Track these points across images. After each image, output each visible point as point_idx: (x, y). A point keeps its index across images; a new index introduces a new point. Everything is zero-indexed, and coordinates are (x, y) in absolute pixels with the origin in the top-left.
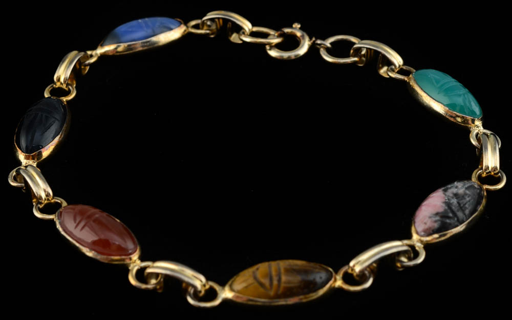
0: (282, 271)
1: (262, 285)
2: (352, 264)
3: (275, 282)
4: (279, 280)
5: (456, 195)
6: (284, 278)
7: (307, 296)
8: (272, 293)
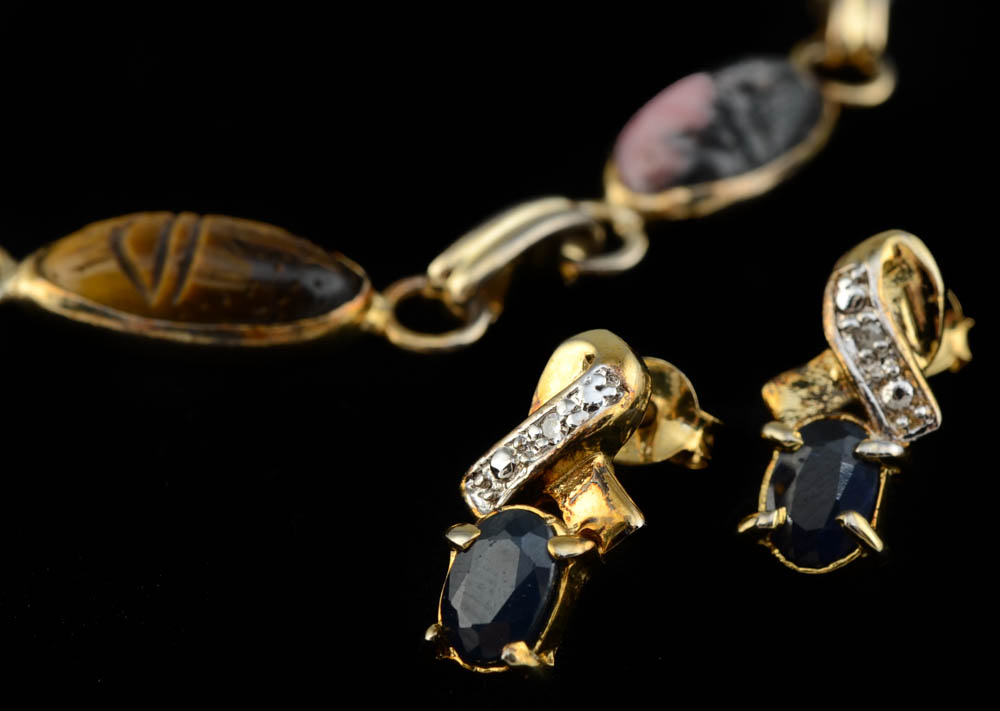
0: (203, 239)
1: (126, 267)
2: (436, 268)
3: (170, 267)
4: (184, 265)
5: (748, 89)
6: (199, 260)
7: (263, 329)
8: (155, 298)
